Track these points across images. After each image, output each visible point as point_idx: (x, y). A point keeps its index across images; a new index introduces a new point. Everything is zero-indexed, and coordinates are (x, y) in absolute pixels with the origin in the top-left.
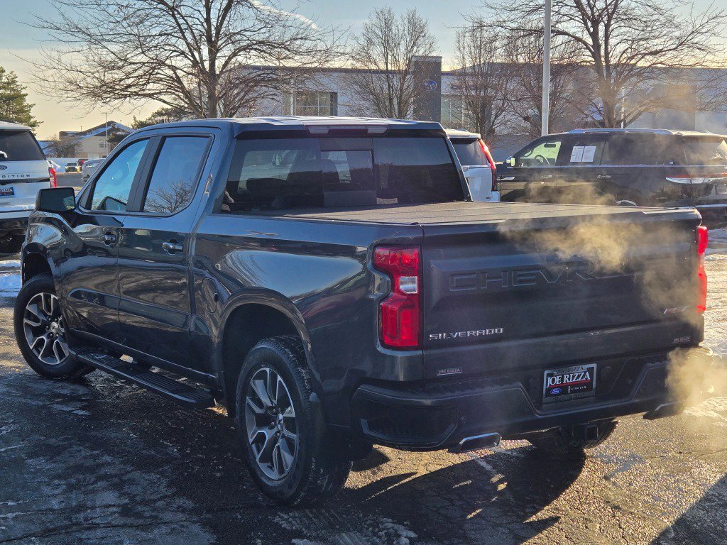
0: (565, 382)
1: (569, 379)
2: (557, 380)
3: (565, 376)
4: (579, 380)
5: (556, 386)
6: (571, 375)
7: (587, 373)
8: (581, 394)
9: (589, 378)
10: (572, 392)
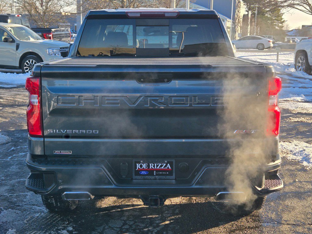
0: (151, 168)
1: (154, 166)
2: (144, 166)
3: (150, 164)
4: (162, 168)
5: (144, 170)
6: (156, 164)
7: (168, 165)
8: (164, 177)
9: (170, 168)
10: (157, 175)
